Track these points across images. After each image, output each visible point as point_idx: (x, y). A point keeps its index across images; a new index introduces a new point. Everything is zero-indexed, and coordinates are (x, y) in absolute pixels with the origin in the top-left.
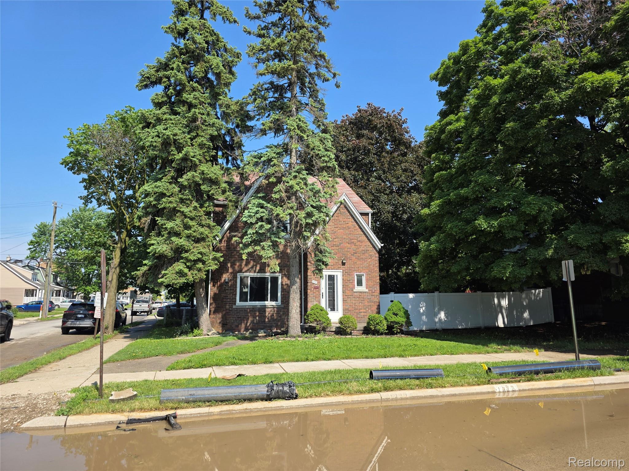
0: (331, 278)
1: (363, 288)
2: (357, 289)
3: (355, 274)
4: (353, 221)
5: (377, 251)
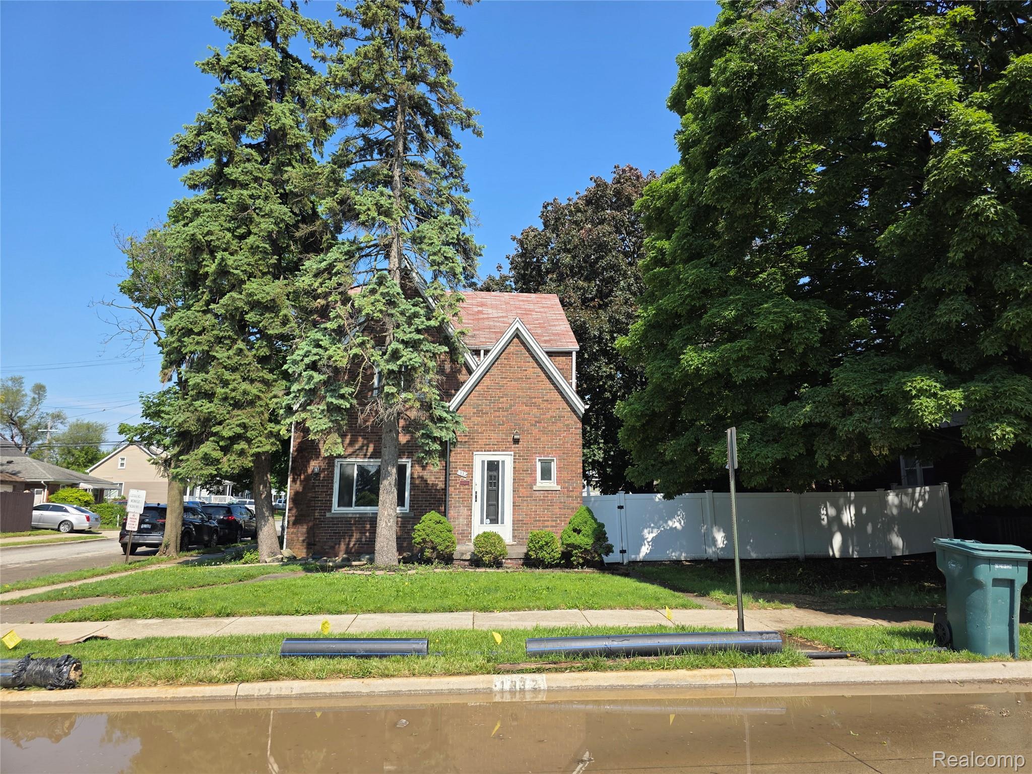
0: (493, 467)
1: (552, 484)
2: (541, 484)
3: (538, 458)
4: (536, 365)
5: (578, 417)
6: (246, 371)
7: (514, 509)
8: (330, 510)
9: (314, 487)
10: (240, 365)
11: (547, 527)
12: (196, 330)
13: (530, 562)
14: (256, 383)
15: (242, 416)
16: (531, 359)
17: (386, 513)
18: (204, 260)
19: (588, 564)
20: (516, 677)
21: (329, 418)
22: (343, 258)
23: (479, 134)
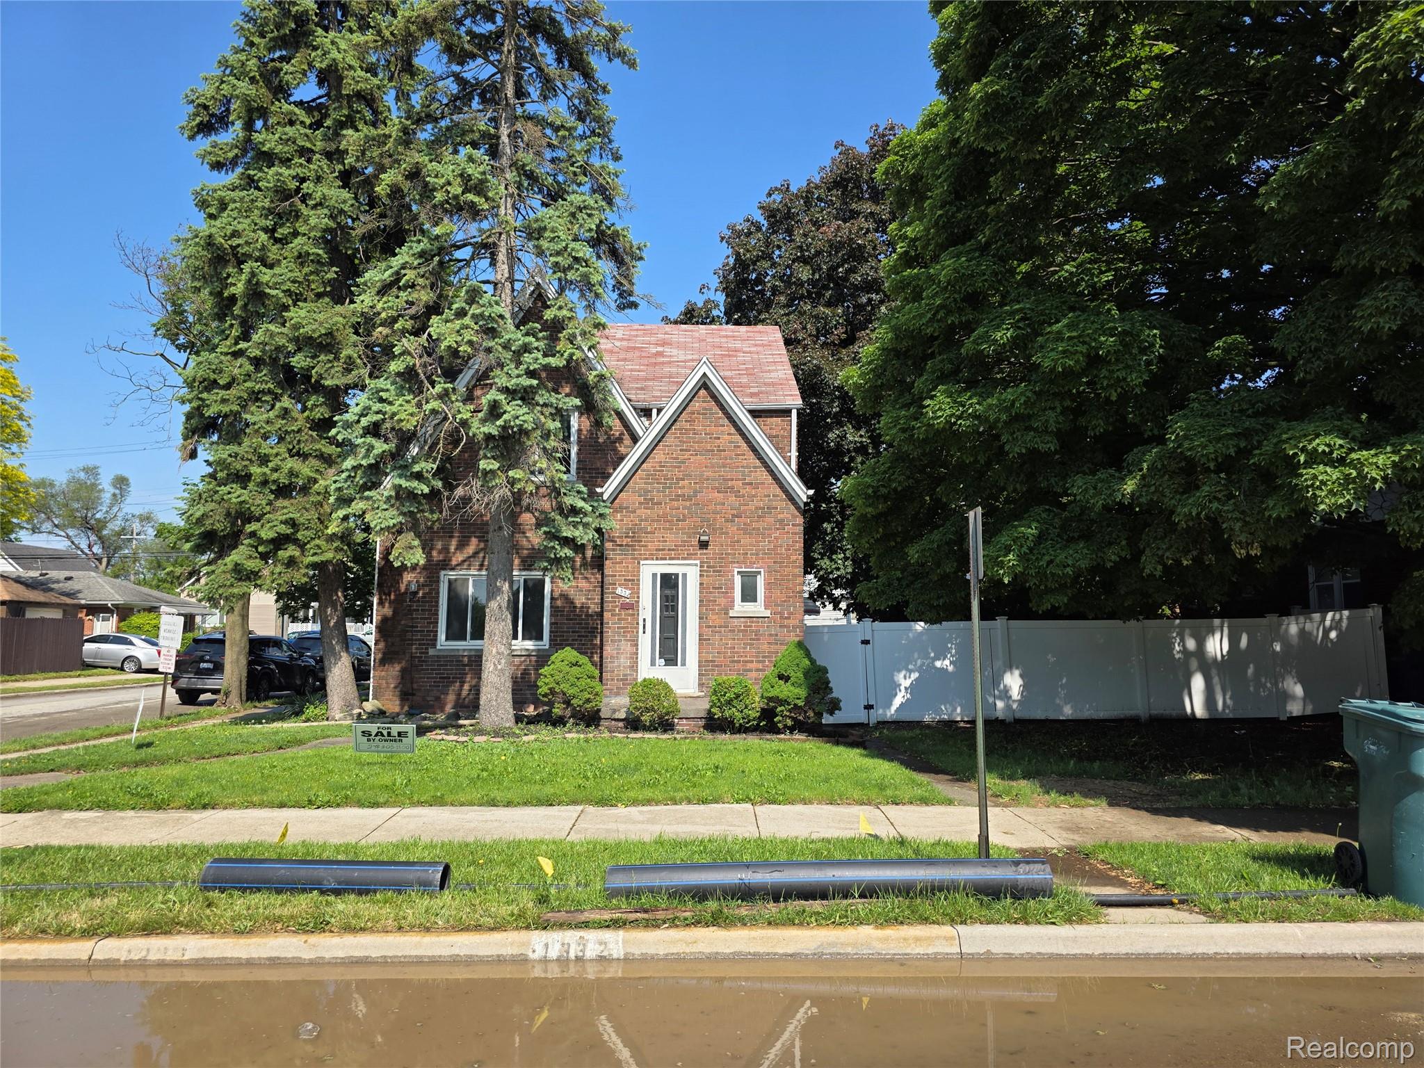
0: (669, 582)
1: (757, 608)
2: (741, 608)
3: (736, 570)
4: (733, 430)
5: (798, 508)
6: (295, 442)
7: (700, 644)
8: (434, 645)
9: (410, 611)
10: (287, 432)
11: (750, 670)
12: (221, 382)
13: (714, 724)
14: (310, 459)
15: (288, 508)
16: (726, 422)
17: (494, 651)
18: (229, 276)
19: (799, 726)
20: (571, 936)
21: (398, 509)
22: (416, 263)
23: (632, 64)
